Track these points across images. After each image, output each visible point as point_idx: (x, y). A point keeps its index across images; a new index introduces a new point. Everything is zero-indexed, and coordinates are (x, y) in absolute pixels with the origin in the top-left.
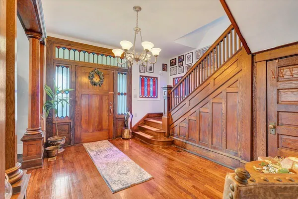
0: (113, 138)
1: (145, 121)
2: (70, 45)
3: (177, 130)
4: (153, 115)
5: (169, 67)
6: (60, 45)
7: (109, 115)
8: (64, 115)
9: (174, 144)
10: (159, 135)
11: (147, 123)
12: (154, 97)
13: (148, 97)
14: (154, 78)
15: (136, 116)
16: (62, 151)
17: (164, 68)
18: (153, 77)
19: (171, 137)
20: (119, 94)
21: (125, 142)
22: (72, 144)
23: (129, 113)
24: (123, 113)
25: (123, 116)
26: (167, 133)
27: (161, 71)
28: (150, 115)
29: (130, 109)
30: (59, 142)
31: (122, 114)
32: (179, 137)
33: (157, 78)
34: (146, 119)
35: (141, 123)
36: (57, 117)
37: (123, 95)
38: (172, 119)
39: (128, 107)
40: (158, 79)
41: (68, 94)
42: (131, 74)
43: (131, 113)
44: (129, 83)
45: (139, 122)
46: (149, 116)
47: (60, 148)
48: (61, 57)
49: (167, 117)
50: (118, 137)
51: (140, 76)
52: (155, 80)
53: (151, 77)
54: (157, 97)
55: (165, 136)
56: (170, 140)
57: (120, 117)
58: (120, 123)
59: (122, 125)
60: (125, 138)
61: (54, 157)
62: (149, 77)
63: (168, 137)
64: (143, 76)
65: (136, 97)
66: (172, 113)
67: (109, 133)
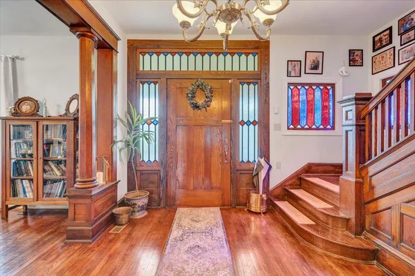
0: (231, 205)
1: (299, 180)
2: (158, 47)
3: (389, 220)
4: (321, 169)
5: (368, 54)
6: (144, 50)
7: (222, 163)
8: (152, 159)
9: (378, 260)
10: (330, 222)
11: (304, 184)
12: (325, 129)
13: (310, 129)
14: (325, 85)
15: (278, 167)
16: (143, 216)
17: (355, 58)
18: (322, 84)
19: (370, 235)
20: (243, 123)
21: (253, 218)
22: (162, 205)
23: (262, 161)
24: (251, 160)
25: (252, 166)
26: (353, 221)
27: (344, 68)
28: (314, 168)
29: (265, 152)
30: (135, 202)
31: (248, 161)
32: (396, 247)
33: (333, 85)
34: (302, 176)
35: (290, 182)
36: (143, 160)
37: (251, 126)
38: (372, 188)
39: (260, 149)
40: (337, 86)
41: (157, 126)
42: (268, 83)
43: (268, 161)
44: (263, 101)
45: (287, 180)
46: (310, 169)
47: (139, 211)
48: (147, 68)
49: (353, 180)
50: (240, 205)
51: (290, 84)
52: (328, 90)
53: (318, 85)
54: (333, 128)
55: (348, 228)
56: (366, 246)
57: (245, 167)
58: (245, 179)
59: (247, 184)
60: (253, 209)
61: (122, 225)
62: (310, 85)
63: (358, 233)
64: (295, 85)
65: (278, 127)
66: (372, 170)
67: (223, 195)
